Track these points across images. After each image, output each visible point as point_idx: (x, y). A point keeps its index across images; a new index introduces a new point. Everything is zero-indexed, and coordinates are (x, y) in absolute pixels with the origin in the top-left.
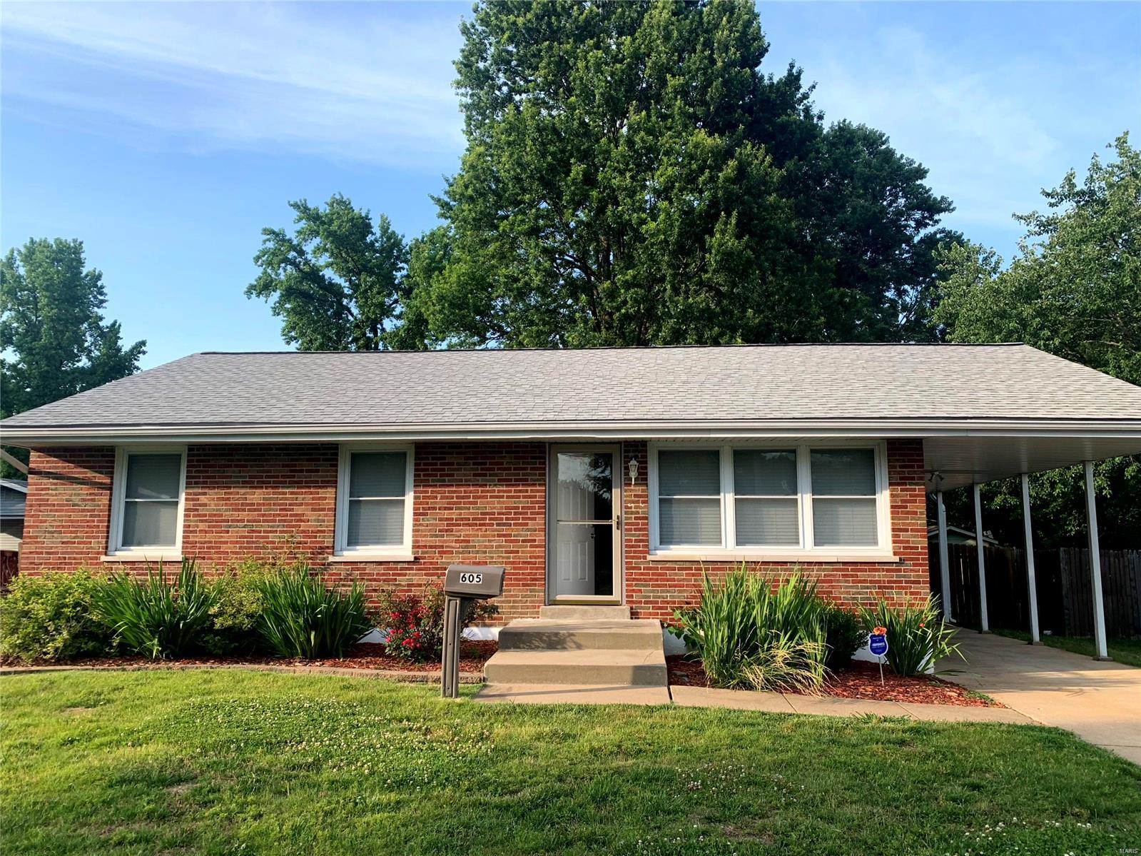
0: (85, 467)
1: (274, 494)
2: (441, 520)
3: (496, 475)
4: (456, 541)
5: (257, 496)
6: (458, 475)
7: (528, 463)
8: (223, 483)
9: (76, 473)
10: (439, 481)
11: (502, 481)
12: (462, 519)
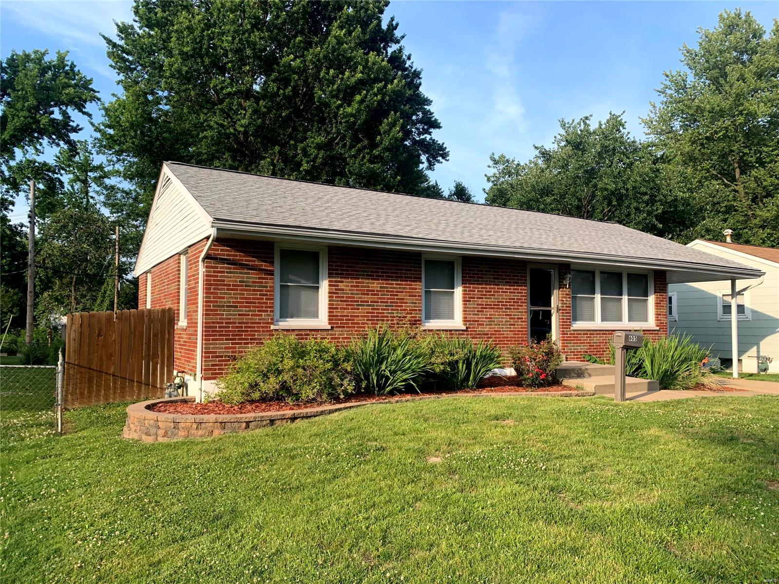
0: (253, 257)
1: (387, 284)
2: (478, 305)
3: (504, 279)
4: (486, 318)
5: (375, 285)
6: (486, 278)
7: (519, 273)
8: (354, 275)
9: (246, 261)
10: (476, 281)
11: (508, 283)
12: (488, 305)
